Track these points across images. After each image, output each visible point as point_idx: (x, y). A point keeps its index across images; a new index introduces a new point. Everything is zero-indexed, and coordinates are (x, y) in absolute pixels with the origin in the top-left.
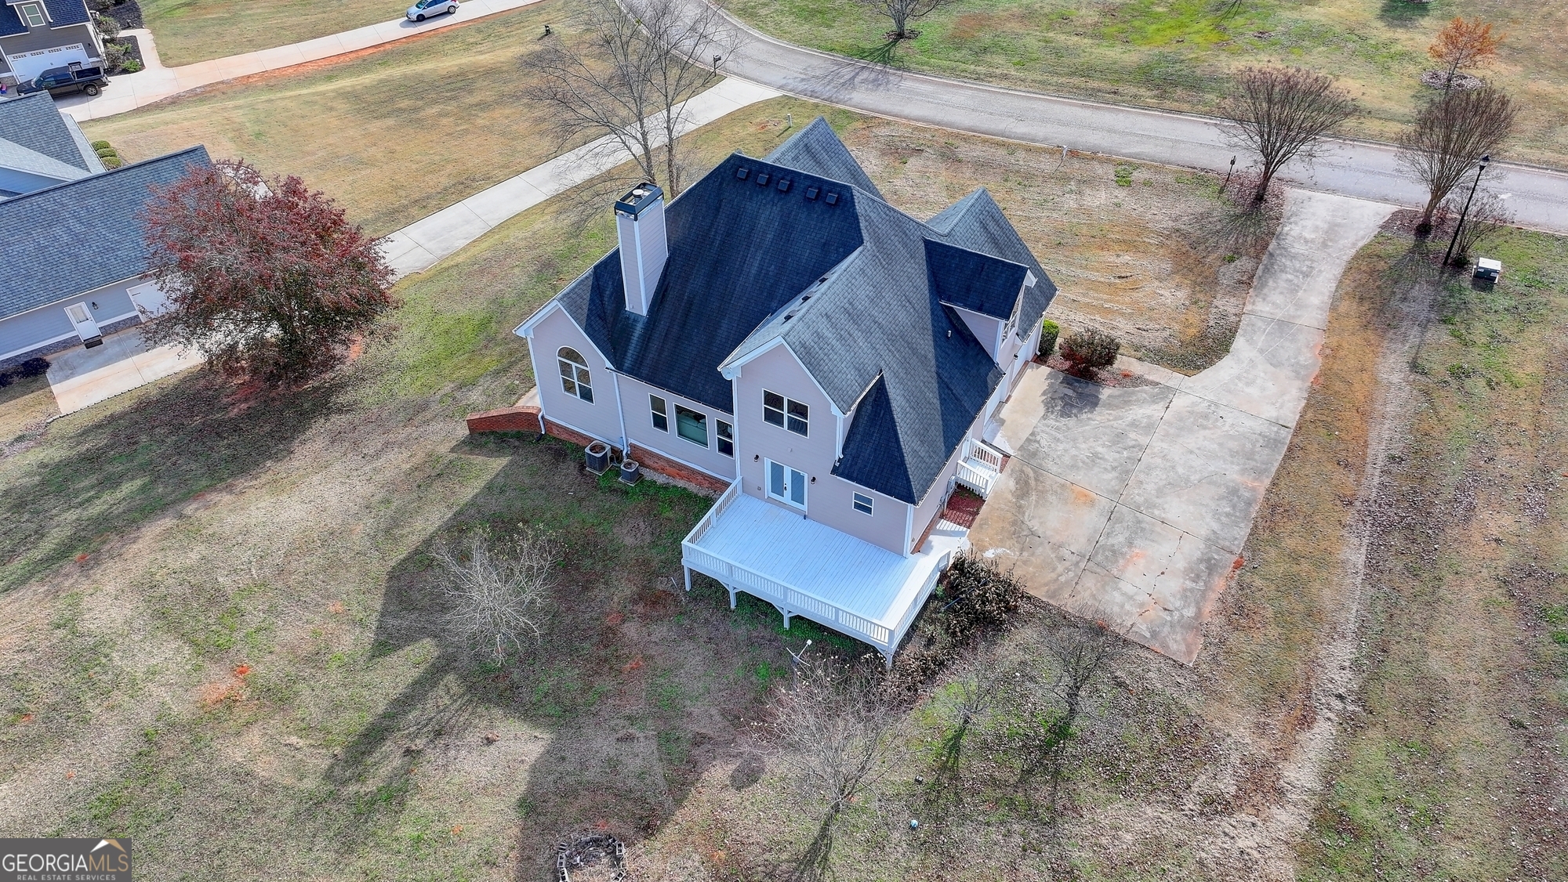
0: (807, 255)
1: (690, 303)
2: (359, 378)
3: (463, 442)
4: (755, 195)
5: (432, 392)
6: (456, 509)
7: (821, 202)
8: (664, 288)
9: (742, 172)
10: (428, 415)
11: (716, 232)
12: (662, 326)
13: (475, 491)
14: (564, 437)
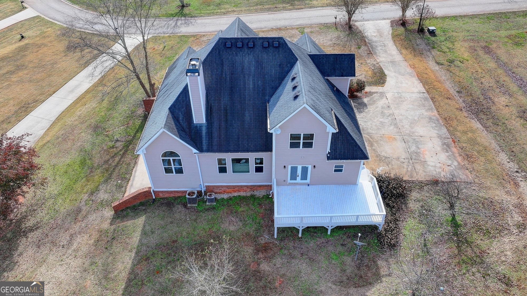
0: (274, 72)
1: (226, 110)
2: (32, 211)
3: (113, 218)
4: (238, 53)
5: (78, 202)
6: (134, 251)
7: (271, 48)
8: (209, 107)
9: (229, 44)
10: (84, 213)
11: (226, 74)
12: (215, 125)
13: (138, 238)
14: (166, 195)
